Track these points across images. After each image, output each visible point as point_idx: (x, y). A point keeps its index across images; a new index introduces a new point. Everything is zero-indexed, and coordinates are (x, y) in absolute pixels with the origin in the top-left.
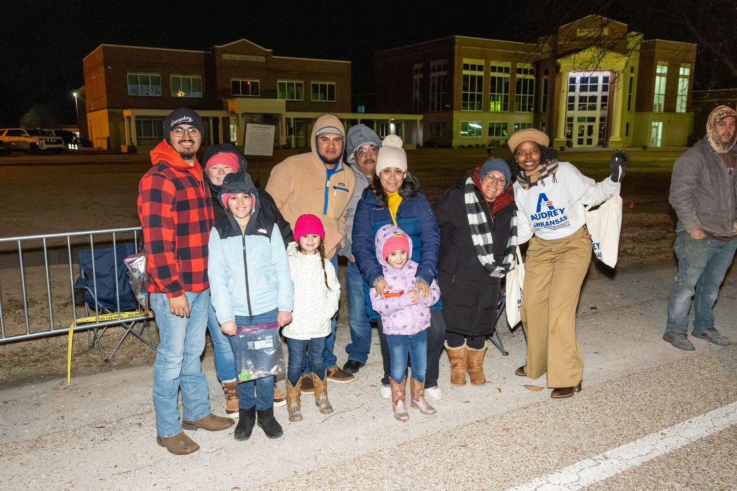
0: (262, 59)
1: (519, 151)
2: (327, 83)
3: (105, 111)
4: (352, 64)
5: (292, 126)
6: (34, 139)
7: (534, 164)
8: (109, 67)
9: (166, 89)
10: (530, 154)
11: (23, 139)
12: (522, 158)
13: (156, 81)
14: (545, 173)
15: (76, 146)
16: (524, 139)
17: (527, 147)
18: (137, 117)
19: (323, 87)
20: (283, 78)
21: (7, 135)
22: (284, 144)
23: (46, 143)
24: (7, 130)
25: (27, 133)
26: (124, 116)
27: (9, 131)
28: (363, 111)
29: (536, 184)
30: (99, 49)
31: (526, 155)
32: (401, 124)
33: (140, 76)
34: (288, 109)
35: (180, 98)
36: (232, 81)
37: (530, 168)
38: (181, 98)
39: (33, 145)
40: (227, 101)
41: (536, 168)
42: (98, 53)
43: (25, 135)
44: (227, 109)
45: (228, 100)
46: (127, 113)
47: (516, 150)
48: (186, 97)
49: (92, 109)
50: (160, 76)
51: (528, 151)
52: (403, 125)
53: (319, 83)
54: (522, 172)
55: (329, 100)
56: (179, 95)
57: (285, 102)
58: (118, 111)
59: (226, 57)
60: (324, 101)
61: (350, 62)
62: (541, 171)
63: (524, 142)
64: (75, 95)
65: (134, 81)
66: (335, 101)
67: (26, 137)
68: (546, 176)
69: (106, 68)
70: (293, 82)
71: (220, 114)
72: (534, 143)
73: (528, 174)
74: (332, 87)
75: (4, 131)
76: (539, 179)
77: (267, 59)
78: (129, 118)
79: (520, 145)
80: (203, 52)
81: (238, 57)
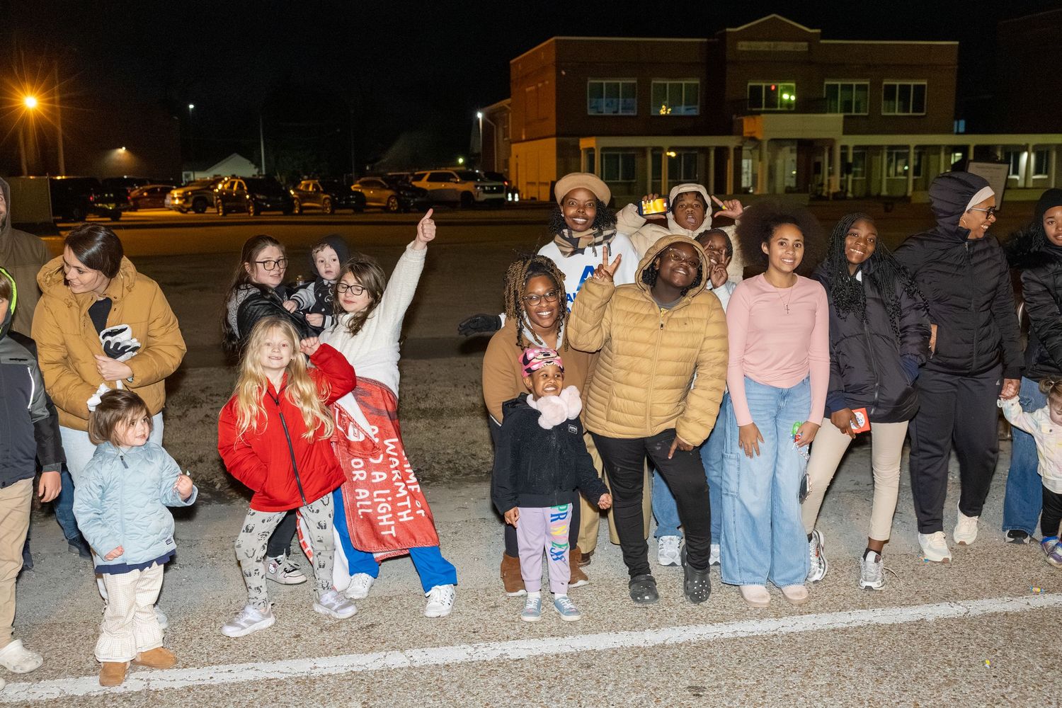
0: (803, 46)
1: (570, 200)
2: (912, 83)
3: (553, 141)
4: (959, 45)
5: (850, 159)
6: (468, 186)
7: (586, 223)
8: (564, 73)
9: (645, 104)
10: (584, 207)
11: (450, 186)
12: (572, 211)
13: (629, 91)
14: (600, 238)
15: (516, 195)
16: (580, 184)
17: (582, 197)
18: (604, 149)
19: (905, 89)
20: (833, 77)
21: (429, 180)
22: (835, 191)
23: (485, 192)
24: (429, 173)
25: (457, 176)
26: (581, 149)
27: (432, 174)
28: (962, 129)
29: (582, 251)
30: (548, 46)
31: (579, 207)
32: (1048, 154)
33: (607, 84)
34: (847, 131)
35: (663, 116)
36: (751, 87)
37: (579, 227)
38: (665, 116)
39: (467, 195)
40: (742, 121)
41: (586, 230)
42: (545, 50)
43: (454, 180)
44: (740, 133)
45: (743, 118)
46: (585, 143)
47: (566, 198)
48: (673, 114)
49: (524, 137)
50: (635, 82)
51: (582, 203)
52: (1054, 156)
53: (898, 83)
54: (566, 231)
55: (914, 111)
56: (663, 112)
57: (842, 120)
58: (571, 140)
59: (743, 46)
60: (906, 114)
61: (957, 43)
62: (595, 236)
63: (578, 189)
64: (480, 115)
65: (597, 91)
66: (924, 114)
67: (457, 182)
68: (600, 243)
69: (558, 73)
70: (850, 83)
71: (730, 142)
72: (591, 193)
73: (575, 235)
74: (919, 89)
75: (425, 174)
76: (589, 245)
77: (810, 46)
78: (590, 151)
79: (573, 191)
80: (705, 40)
81: (763, 46)
